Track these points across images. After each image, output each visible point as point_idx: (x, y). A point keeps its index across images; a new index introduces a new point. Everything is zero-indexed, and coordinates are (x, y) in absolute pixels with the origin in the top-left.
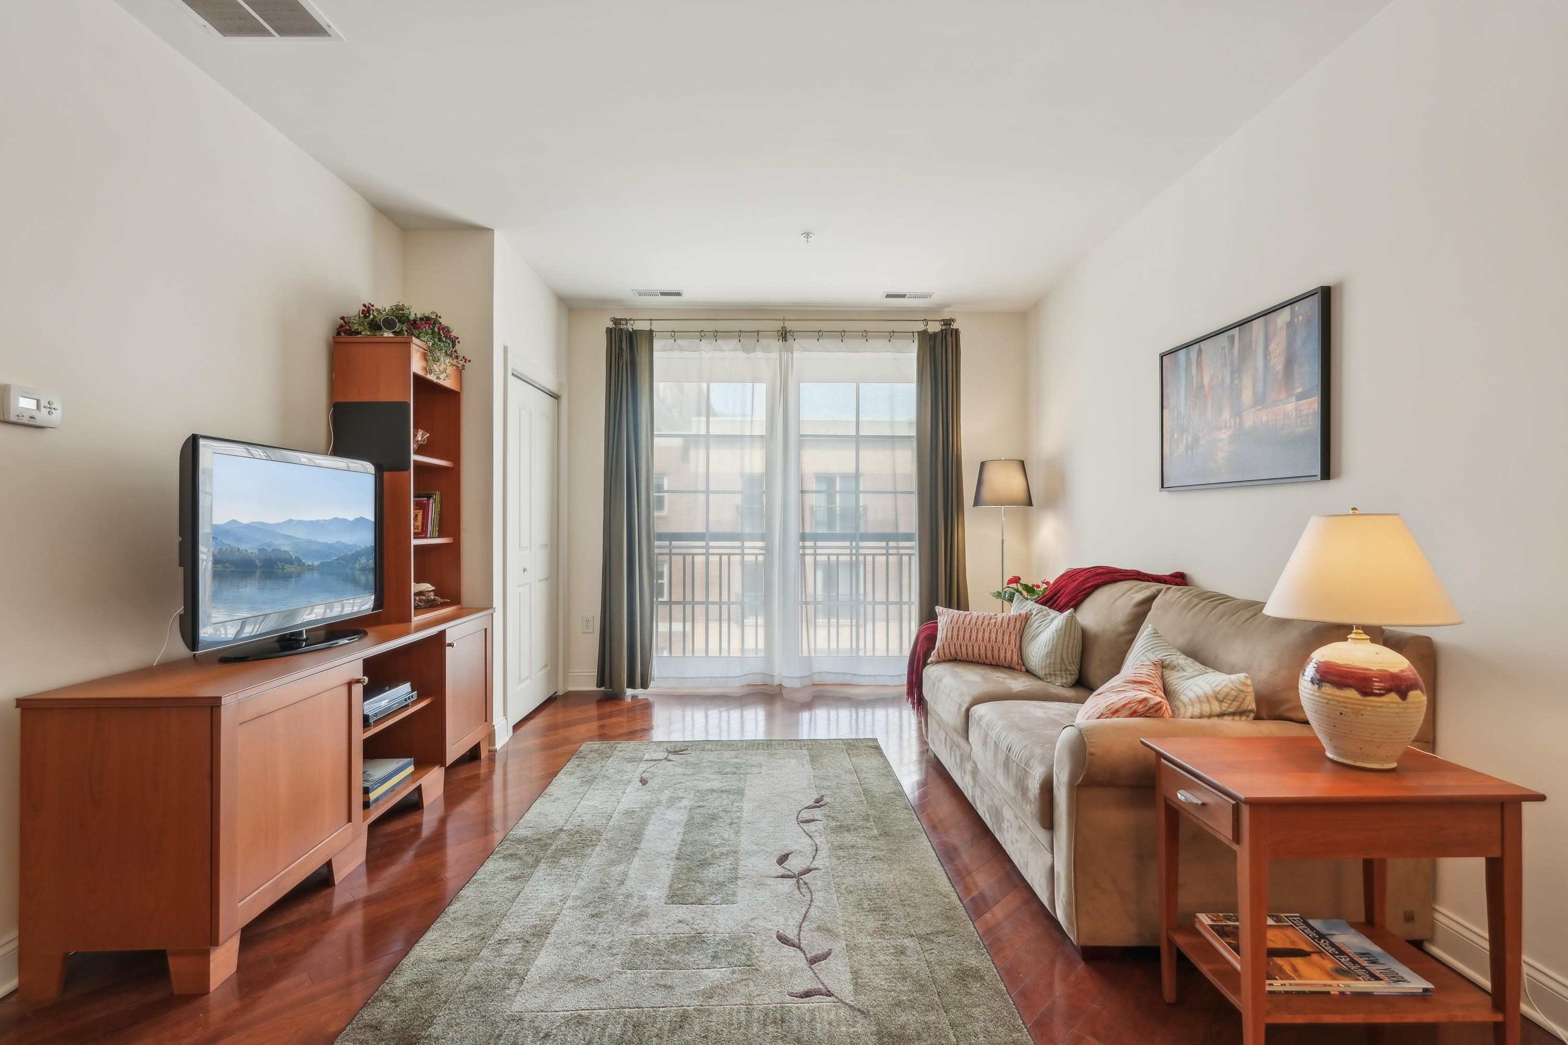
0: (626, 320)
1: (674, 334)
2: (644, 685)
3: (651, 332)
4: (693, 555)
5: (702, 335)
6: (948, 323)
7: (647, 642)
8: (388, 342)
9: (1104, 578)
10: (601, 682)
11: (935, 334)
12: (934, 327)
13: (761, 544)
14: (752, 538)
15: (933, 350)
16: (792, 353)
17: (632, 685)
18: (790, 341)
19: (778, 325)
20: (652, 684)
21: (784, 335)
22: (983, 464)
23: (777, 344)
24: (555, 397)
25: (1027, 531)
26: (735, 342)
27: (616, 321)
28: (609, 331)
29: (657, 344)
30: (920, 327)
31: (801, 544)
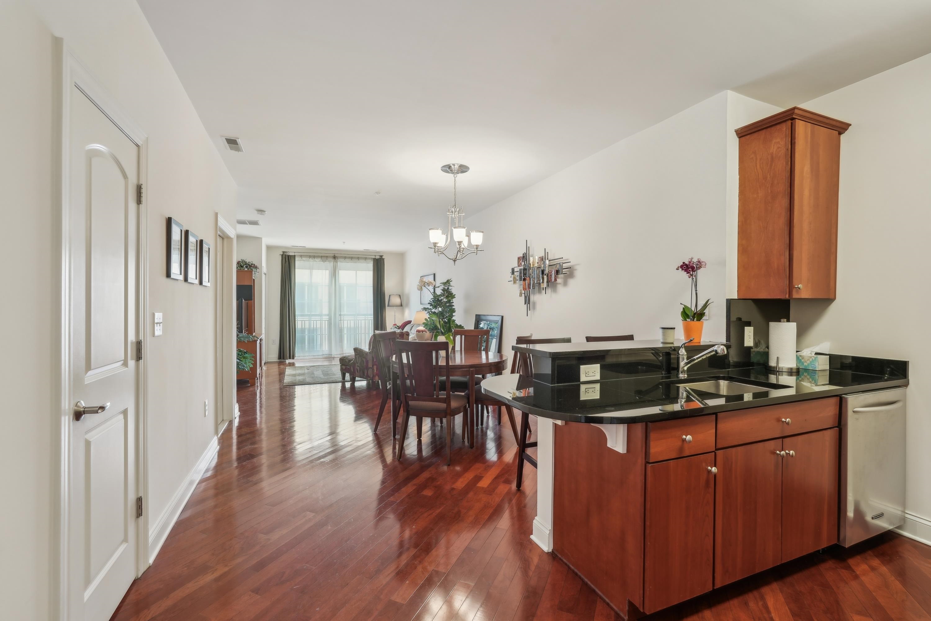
0: (287, 252)
1: (301, 256)
2: (293, 358)
3: (295, 256)
4: (305, 321)
5: (310, 257)
6: (381, 256)
7: (294, 346)
8: (246, 271)
9: (408, 323)
10: (280, 358)
11: (378, 259)
12: (377, 257)
13: (328, 317)
14: (325, 315)
15: (377, 263)
16: (337, 263)
17: (290, 358)
18: (337, 259)
19: (333, 255)
20: (295, 358)
21: (335, 257)
22: (390, 295)
23: (332, 260)
24: (265, 274)
25: (403, 313)
26: (319, 259)
27: (284, 252)
28: (282, 255)
29: (297, 259)
30: (374, 257)
31: (340, 317)
